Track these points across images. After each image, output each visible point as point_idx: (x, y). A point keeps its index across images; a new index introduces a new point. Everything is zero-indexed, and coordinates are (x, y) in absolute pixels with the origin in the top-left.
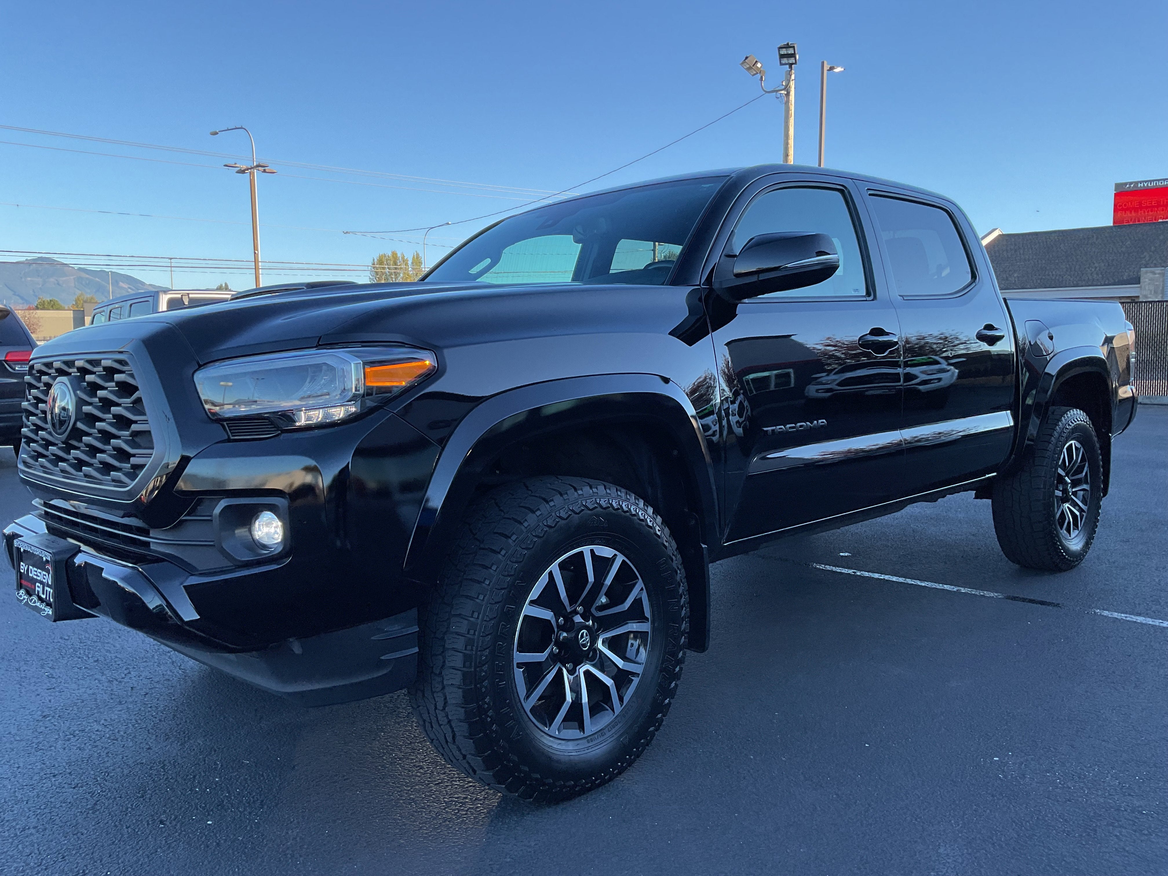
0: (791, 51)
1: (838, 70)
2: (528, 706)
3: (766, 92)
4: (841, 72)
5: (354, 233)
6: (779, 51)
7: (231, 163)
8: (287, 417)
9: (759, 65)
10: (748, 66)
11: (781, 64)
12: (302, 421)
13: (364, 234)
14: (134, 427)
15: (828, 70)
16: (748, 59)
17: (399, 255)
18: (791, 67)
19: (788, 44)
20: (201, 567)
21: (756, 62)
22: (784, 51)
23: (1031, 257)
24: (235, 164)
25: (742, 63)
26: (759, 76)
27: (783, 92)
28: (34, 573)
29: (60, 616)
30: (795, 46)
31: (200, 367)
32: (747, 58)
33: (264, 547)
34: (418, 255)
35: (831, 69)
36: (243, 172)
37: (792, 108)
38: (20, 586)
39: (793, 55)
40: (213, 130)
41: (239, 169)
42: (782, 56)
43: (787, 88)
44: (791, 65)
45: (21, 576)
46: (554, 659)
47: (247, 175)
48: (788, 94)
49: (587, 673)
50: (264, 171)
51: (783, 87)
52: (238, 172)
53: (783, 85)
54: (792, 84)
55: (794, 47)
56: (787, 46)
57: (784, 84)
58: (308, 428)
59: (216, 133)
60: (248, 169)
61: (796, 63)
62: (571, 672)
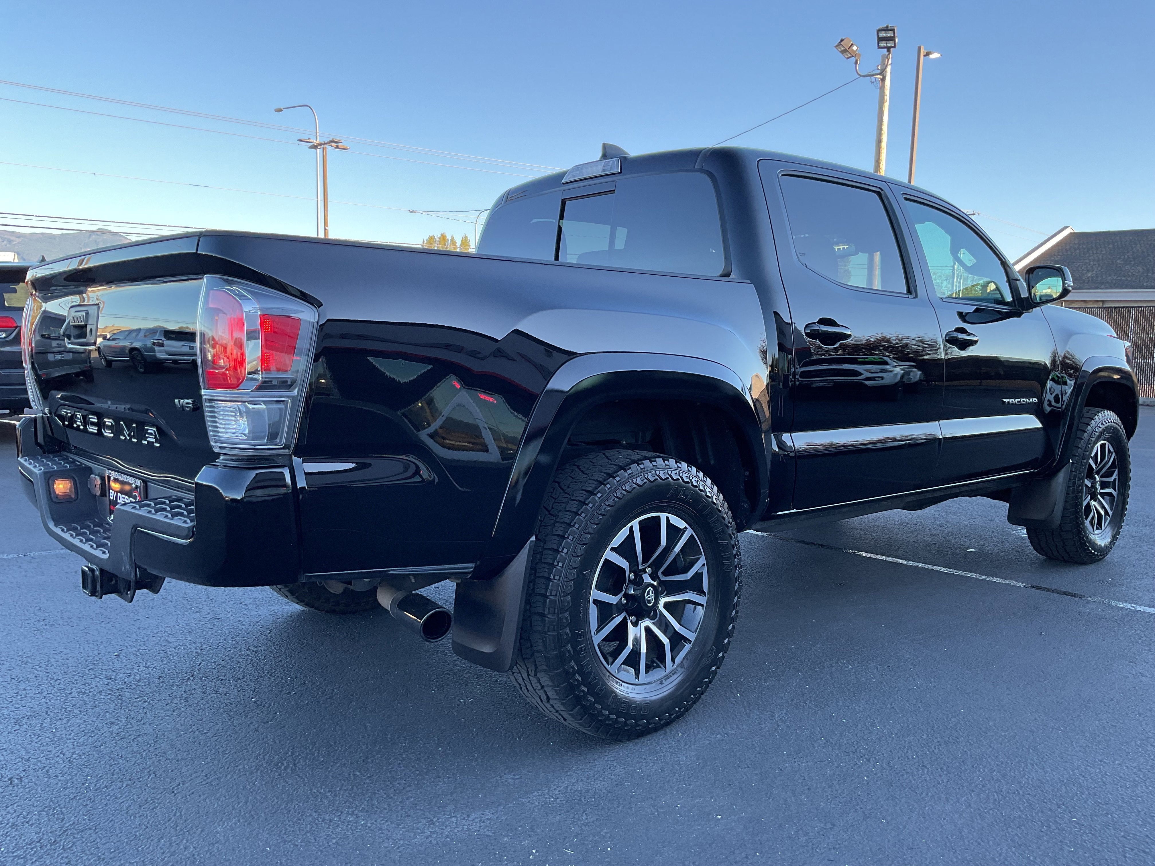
0: (890, 34)
1: (935, 56)
3: (861, 76)
4: (936, 59)
5: (420, 212)
6: (878, 34)
7: (306, 138)
9: (855, 48)
10: (843, 49)
11: (879, 47)
13: (429, 213)
15: (925, 56)
16: (844, 42)
17: (449, 237)
18: (889, 51)
19: (887, 27)
21: (852, 44)
22: (882, 34)
23: (1105, 257)
24: (309, 139)
25: (836, 46)
26: (853, 59)
27: (878, 76)
30: (896, 29)
32: (842, 41)
34: (466, 237)
35: (927, 54)
36: (315, 147)
37: (887, 92)
39: (892, 39)
40: (277, 107)
41: (311, 144)
42: (880, 39)
43: (883, 72)
44: (889, 49)
47: (319, 151)
48: (883, 80)
50: (337, 147)
51: (879, 72)
52: (311, 147)
53: (878, 69)
54: (889, 69)
55: (893, 30)
56: (887, 29)
57: (879, 67)
59: (280, 110)
60: (321, 145)
61: (894, 47)
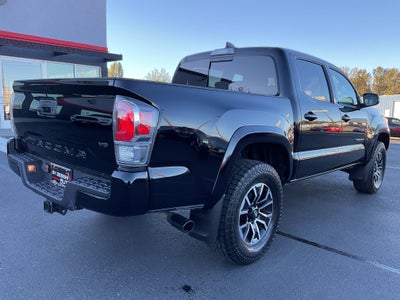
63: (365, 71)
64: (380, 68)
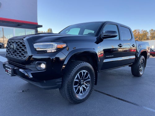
2: (75, 92)
8: (46, 51)
12: (48, 52)
14: (25, 51)
20: (33, 70)
28: (8, 69)
29: (12, 76)
31: (34, 43)
33: (42, 68)
38: (6, 71)
45: (6, 70)
46: (78, 85)
49: (83, 87)
58: (49, 53)
62: (81, 87)
63: (146, 31)
64: (152, 30)
